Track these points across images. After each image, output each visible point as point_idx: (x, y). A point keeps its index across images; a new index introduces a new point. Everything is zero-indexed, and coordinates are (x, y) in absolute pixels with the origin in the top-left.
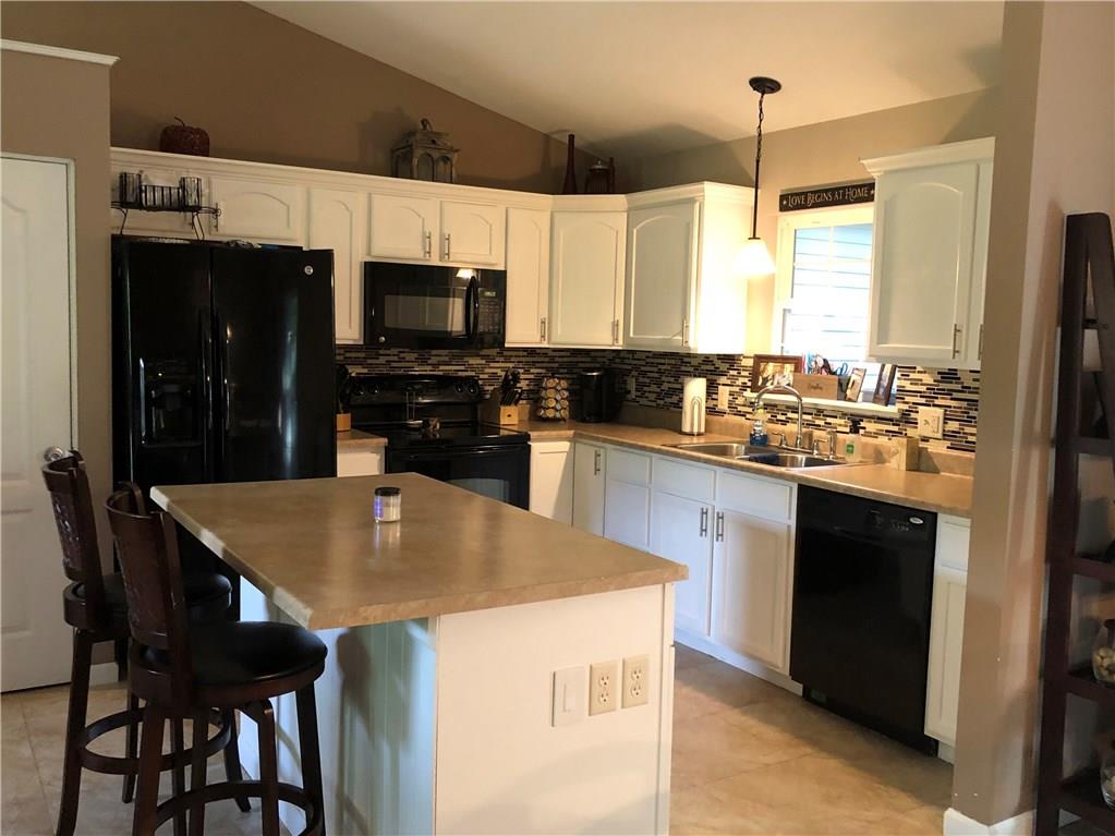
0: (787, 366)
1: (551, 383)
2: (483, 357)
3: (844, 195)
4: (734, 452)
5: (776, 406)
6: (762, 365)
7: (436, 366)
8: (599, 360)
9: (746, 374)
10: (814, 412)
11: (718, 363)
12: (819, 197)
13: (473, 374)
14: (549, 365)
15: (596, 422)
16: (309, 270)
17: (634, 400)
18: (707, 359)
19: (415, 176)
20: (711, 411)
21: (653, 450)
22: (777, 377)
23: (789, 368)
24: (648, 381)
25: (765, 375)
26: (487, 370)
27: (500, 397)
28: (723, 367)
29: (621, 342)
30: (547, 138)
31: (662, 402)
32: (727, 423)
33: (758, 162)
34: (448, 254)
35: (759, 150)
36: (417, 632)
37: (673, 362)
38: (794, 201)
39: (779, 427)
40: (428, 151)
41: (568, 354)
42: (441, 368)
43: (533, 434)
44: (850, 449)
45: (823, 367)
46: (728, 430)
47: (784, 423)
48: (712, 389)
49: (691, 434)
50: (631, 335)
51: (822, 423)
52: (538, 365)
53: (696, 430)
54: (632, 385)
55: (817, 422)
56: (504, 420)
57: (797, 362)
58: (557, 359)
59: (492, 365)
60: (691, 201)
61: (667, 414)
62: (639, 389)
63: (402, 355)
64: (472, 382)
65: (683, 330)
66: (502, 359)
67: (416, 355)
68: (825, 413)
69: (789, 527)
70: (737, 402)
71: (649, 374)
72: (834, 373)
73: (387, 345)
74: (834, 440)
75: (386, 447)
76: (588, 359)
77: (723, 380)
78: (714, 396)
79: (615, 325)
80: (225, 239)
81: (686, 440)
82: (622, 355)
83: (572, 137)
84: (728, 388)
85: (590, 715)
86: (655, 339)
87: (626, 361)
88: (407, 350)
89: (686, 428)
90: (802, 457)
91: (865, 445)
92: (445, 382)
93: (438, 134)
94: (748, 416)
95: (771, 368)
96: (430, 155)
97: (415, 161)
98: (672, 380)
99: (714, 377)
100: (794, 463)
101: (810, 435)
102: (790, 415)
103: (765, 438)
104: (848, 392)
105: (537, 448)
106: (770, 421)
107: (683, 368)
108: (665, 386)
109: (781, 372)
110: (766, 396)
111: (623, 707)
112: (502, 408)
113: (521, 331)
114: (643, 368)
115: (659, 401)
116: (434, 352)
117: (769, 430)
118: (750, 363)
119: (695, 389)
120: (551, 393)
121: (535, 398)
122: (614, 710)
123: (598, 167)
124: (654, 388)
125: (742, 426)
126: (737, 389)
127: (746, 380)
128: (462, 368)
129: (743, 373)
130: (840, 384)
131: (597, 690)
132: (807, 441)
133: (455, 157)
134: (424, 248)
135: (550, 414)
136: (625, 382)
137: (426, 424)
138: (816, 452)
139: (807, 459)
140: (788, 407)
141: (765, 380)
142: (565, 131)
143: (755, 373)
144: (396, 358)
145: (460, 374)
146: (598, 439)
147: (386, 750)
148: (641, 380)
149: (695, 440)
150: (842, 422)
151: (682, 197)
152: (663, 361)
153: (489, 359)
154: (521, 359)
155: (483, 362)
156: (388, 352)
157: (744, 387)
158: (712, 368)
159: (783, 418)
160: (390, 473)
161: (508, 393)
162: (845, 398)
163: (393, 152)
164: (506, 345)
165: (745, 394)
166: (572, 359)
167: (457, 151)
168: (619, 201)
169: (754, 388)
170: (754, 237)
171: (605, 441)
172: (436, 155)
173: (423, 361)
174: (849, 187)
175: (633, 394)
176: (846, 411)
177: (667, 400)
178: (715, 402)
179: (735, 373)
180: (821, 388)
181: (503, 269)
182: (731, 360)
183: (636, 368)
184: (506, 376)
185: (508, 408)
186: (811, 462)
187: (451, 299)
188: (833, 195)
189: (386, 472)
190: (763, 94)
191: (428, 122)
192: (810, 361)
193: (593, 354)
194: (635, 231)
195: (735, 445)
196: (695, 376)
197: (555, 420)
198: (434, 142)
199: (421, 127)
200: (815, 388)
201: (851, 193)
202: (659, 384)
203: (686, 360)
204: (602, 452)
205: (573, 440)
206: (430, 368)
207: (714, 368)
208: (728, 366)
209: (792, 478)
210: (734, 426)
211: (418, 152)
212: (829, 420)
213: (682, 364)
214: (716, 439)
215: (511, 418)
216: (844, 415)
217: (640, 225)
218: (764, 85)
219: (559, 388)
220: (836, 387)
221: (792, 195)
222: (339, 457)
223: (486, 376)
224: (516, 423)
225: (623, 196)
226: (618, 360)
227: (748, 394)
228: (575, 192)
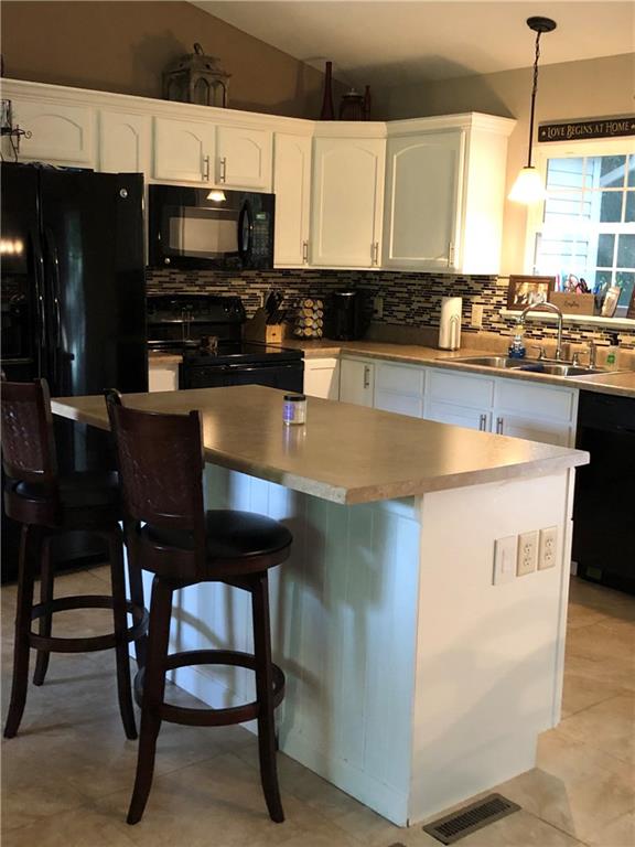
0: (541, 285)
1: (309, 303)
2: (244, 278)
3: (604, 128)
4: (497, 364)
5: (532, 322)
6: (518, 285)
7: (202, 286)
8: (345, 281)
9: (502, 293)
10: (570, 327)
11: (471, 283)
12: (579, 129)
13: (235, 294)
14: (303, 286)
15: (350, 340)
16: (124, 193)
17: (382, 319)
18: (461, 280)
19: (192, 99)
20: (465, 328)
21: (428, 364)
22: (532, 296)
23: (543, 287)
24: (397, 300)
25: (520, 294)
26: (247, 291)
27: (266, 317)
28: (478, 287)
29: (380, 264)
30: (301, 63)
31: (412, 321)
32: (481, 338)
33: (534, 96)
34: (224, 178)
35: (535, 84)
36: (399, 509)
37: (424, 282)
38: (553, 132)
39: (534, 341)
40: (205, 76)
41: (318, 275)
42: (208, 288)
43: (307, 351)
44: (611, 359)
45: (579, 285)
46: (481, 344)
47: (539, 337)
48: (466, 306)
49: (449, 350)
50: (391, 257)
51: (578, 337)
52: (292, 286)
53: (453, 346)
54: (379, 304)
55: (573, 336)
56: (269, 339)
57: (551, 282)
58: (309, 281)
59: (252, 286)
60: (458, 130)
61: (423, 332)
62: (387, 306)
63: (173, 276)
64: (236, 303)
65: (448, 251)
66: (260, 280)
67: (185, 276)
68: (582, 328)
69: (570, 429)
70: (491, 319)
71: (398, 295)
72: (590, 291)
73: (169, 266)
74: (593, 352)
75: (180, 365)
76: (336, 281)
77: (477, 299)
78: (467, 314)
79: (374, 247)
80: (26, 162)
81: (444, 355)
82: (368, 276)
83: (329, 65)
84: (482, 307)
85: (517, 575)
86: (414, 260)
87: (373, 282)
88: (176, 271)
89: (444, 344)
90: (565, 368)
91: (623, 355)
92: (213, 300)
93: (211, 59)
94: (502, 332)
95: (526, 287)
96: (205, 80)
97: (192, 85)
98: (422, 299)
99: (468, 297)
100: (558, 371)
101: (567, 349)
102: (545, 330)
103: (523, 351)
104: (604, 308)
105: (309, 363)
106: (528, 337)
107: (435, 289)
108: (415, 306)
109: (536, 291)
110: (530, 314)
111: (539, 569)
112: (268, 327)
113: (287, 255)
114: (391, 289)
115: (408, 320)
116: (201, 273)
117: (526, 344)
118: (506, 282)
119: (452, 307)
120: (308, 313)
121: (292, 321)
122: (533, 571)
123: (352, 94)
124: (403, 307)
125: (497, 341)
126: (492, 307)
127: (501, 299)
128: (226, 289)
129: (497, 292)
130: (596, 302)
131: (523, 555)
132: (564, 354)
133: (228, 82)
134: (202, 171)
135: (308, 332)
136: (372, 302)
137: (205, 343)
138: (575, 363)
139: (569, 369)
140: (543, 323)
141: (521, 299)
142: (324, 58)
143: (511, 293)
144: (167, 279)
145: (224, 294)
146: (367, 356)
148: (389, 299)
149: (452, 355)
150: (598, 335)
151: (447, 126)
152: (413, 282)
153: (249, 280)
154: (278, 280)
155: (244, 283)
156: (159, 273)
157: (499, 305)
158: (466, 288)
159: (539, 333)
160: (185, 388)
161: (272, 313)
162: (599, 315)
163: (164, 75)
164: (275, 267)
165: (501, 311)
166: (319, 280)
167: (229, 76)
168: (378, 128)
169: (510, 306)
170: (529, 167)
171: (375, 357)
172: (211, 79)
173: (191, 282)
174: (609, 121)
175: (381, 313)
176: (602, 326)
177: (416, 318)
178: (468, 320)
179: (490, 292)
180: (577, 305)
181: (270, 192)
182: (485, 280)
183: (382, 288)
184: (273, 293)
185: (273, 327)
186: (572, 372)
188: (593, 128)
189: (180, 388)
190: (540, 32)
191: (200, 47)
192: (564, 280)
193: (339, 275)
194: (395, 157)
195: (497, 359)
196: (452, 296)
197: (311, 338)
198: (208, 67)
199: (194, 51)
200: (573, 305)
201: (612, 126)
202: (409, 304)
203: (437, 280)
204: (371, 367)
205: (339, 357)
206: (197, 288)
207: (470, 287)
208: (482, 285)
209: (575, 385)
210: (489, 340)
211: (195, 77)
212: (585, 334)
213: (433, 286)
214: (472, 354)
215: (275, 336)
216: (600, 329)
217: (400, 153)
218: (541, 25)
219: (315, 308)
220: (593, 304)
221: (552, 127)
223: (247, 297)
224: (280, 341)
225: (383, 123)
226: (365, 282)
227: (503, 311)
228: (333, 119)
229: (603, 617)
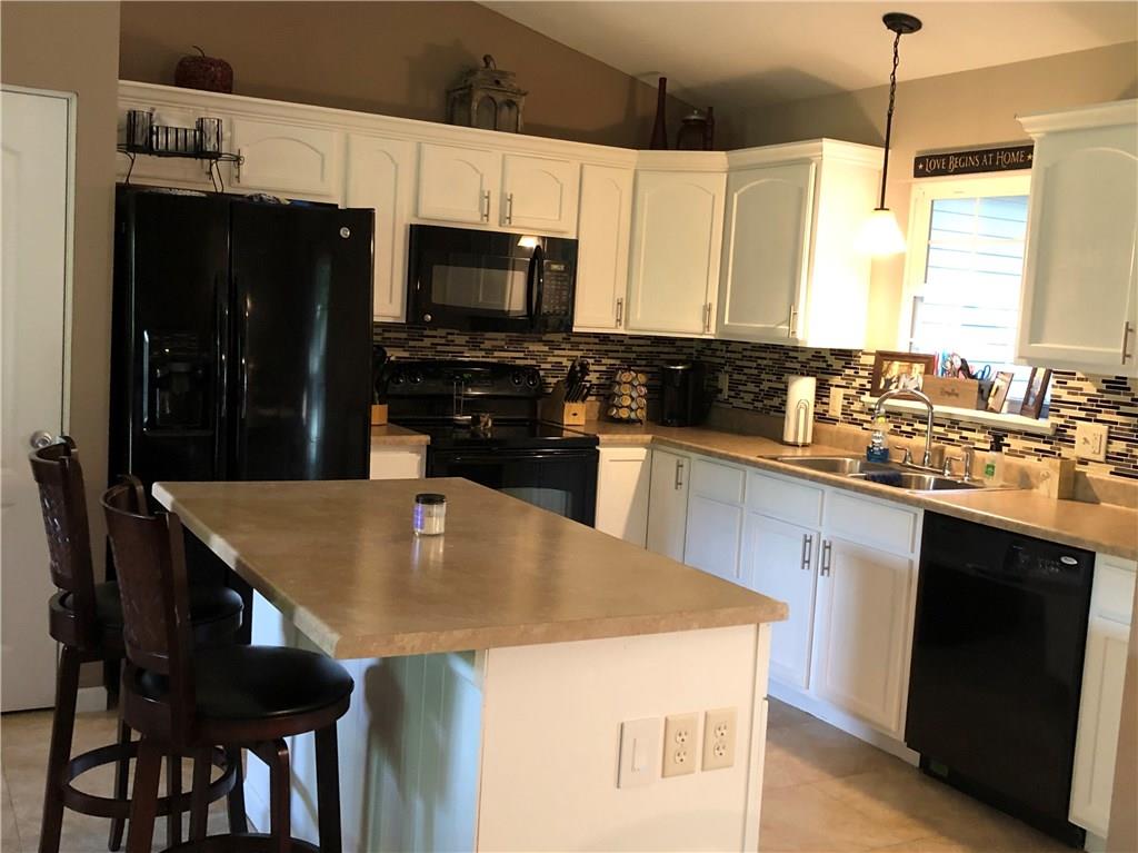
0: (916, 365)
1: (626, 377)
2: (546, 343)
3: (994, 160)
4: (847, 468)
5: (900, 414)
6: (886, 364)
7: (489, 351)
8: (685, 350)
9: (866, 374)
10: (948, 423)
11: (831, 360)
12: (963, 161)
13: (534, 362)
14: (625, 355)
15: (680, 426)
16: (345, 233)
17: (726, 401)
18: (818, 354)
19: (474, 122)
20: (821, 417)
21: (748, 462)
22: (903, 379)
23: (918, 368)
24: (744, 378)
25: (888, 377)
26: (550, 359)
27: (564, 391)
28: (838, 365)
29: (713, 329)
30: (633, 80)
31: (759, 405)
32: (838, 432)
33: (890, 116)
34: (509, 218)
35: (892, 101)
37: (776, 356)
38: (931, 165)
39: (903, 440)
40: (492, 94)
41: (649, 342)
42: (496, 354)
43: (602, 438)
44: (990, 469)
45: (961, 369)
46: (840, 440)
47: (910, 435)
48: (822, 391)
49: (795, 445)
50: (726, 322)
51: (956, 437)
52: (611, 354)
53: (800, 441)
54: (724, 382)
55: (951, 436)
56: (568, 420)
57: (929, 362)
58: (634, 349)
59: (556, 352)
60: (807, 162)
61: (766, 420)
62: (733, 386)
63: (450, 337)
64: (531, 372)
65: (790, 317)
66: (568, 346)
67: (467, 338)
68: (961, 425)
69: (911, 562)
70: (853, 407)
71: (746, 371)
72: (974, 377)
73: (433, 325)
74: (970, 458)
75: (428, 446)
76: (674, 350)
77: (837, 380)
78: (825, 400)
79: (707, 309)
81: (788, 452)
82: (713, 346)
83: (663, 81)
84: (842, 391)
85: (663, 776)
86: (756, 327)
87: (718, 353)
88: (456, 332)
89: (789, 437)
90: (930, 478)
91: (1008, 466)
92: (500, 371)
93: (503, 74)
94: (865, 425)
95: (896, 368)
96: (492, 99)
97: (475, 105)
98: (774, 378)
99: (826, 377)
100: (920, 485)
101: (942, 452)
102: (917, 426)
103: (886, 451)
104: (991, 400)
105: (606, 453)
106: (893, 432)
107: (788, 365)
108: (765, 386)
109: (909, 373)
110: (889, 402)
111: (703, 769)
112: (567, 404)
113: (593, 313)
114: (738, 363)
115: (756, 404)
116: (488, 335)
117: (890, 442)
118: (870, 360)
119: (802, 390)
120: (626, 389)
121: (607, 394)
122: (693, 772)
123: (693, 117)
124: (751, 387)
125: (857, 437)
126: (853, 392)
127: (864, 381)
128: (522, 355)
129: (861, 373)
130: (981, 391)
131: (673, 746)
132: (937, 459)
133: (522, 102)
134: (481, 209)
135: (624, 414)
136: (716, 379)
137: (476, 421)
138: (947, 472)
139: (937, 481)
140: (915, 416)
141: (889, 382)
142: (657, 73)
143: (876, 373)
144: (443, 341)
145: (518, 362)
146: (681, 447)
147: (419, 805)
148: (735, 376)
149: (799, 452)
150: (981, 436)
151: (795, 156)
152: (763, 355)
153: (553, 346)
154: (591, 347)
155: (546, 348)
156: (434, 333)
157: (862, 390)
158: (824, 365)
159: (909, 429)
160: (432, 477)
161: (574, 386)
162: (986, 408)
163: (448, 93)
164: (574, 330)
165: (863, 398)
166: (650, 349)
167: (525, 94)
168: (718, 159)
169: (874, 392)
170: (882, 208)
171: (689, 449)
172: (500, 98)
173: (475, 345)
174: (1000, 150)
175: (726, 393)
176: (985, 423)
177: (765, 402)
178: (825, 407)
179: (852, 372)
180: (957, 395)
181: (574, 237)
182: (847, 356)
183: (730, 361)
184: (573, 367)
185: (575, 404)
186: (940, 485)
187: (511, 272)
188: (981, 160)
189: (427, 476)
190: (899, 34)
191: (492, 59)
192: (944, 362)
193: (678, 344)
194: (736, 195)
195: (848, 460)
196: (803, 374)
197: (629, 421)
198: (497, 82)
199: (483, 64)
200: (950, 394)
201: (1003, 157)
202: (758, 382)
203: (792, 354)
204: (685, 462)
205: (651, 447)
206: (483, 353)
207: (826, 365)
208: (843, 363)
209: (918, 503)
210: (848, 436)
211: (478, 95)
212: (965, 434)
213: (787, 360)
214: (825, 452)
215: (576, 417)
216: (984, 428)
217: (742, 190)
218: (901, 23)
219: (636, 383)
220: (976, 394)
221: (930, 157)
222: (373, 456)
223: (549, 366)
224: (583, 422)
225: (723, 153)
226: (709, 352)
227: (866, 398)
228: (666, 148)
229: (925, 833)
